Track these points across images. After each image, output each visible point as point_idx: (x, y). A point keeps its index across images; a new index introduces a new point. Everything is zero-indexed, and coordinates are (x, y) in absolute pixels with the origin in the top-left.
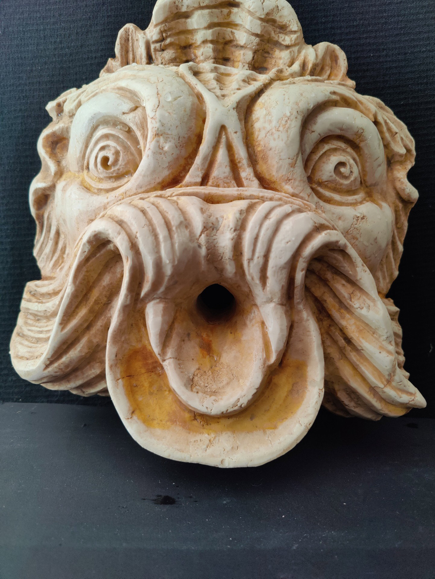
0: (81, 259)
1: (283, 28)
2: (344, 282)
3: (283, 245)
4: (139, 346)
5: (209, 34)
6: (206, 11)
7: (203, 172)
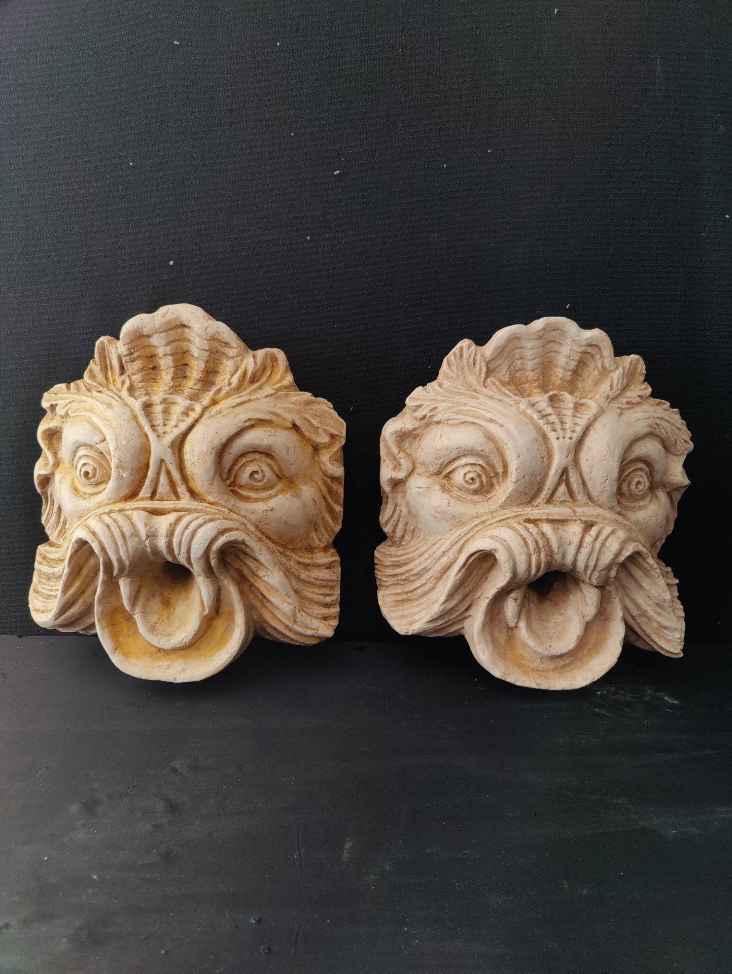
0: (72, 552)
1: (227, 344)
2: (251, 560)
3: (197, 546)
4: (118, 604)
5: (168, 349)
6: (163, 335)
7: (152, 489)
